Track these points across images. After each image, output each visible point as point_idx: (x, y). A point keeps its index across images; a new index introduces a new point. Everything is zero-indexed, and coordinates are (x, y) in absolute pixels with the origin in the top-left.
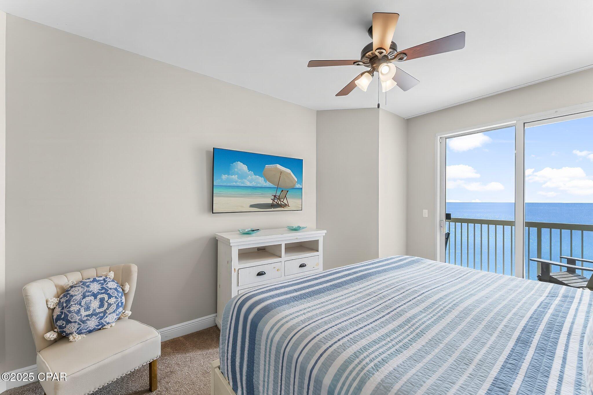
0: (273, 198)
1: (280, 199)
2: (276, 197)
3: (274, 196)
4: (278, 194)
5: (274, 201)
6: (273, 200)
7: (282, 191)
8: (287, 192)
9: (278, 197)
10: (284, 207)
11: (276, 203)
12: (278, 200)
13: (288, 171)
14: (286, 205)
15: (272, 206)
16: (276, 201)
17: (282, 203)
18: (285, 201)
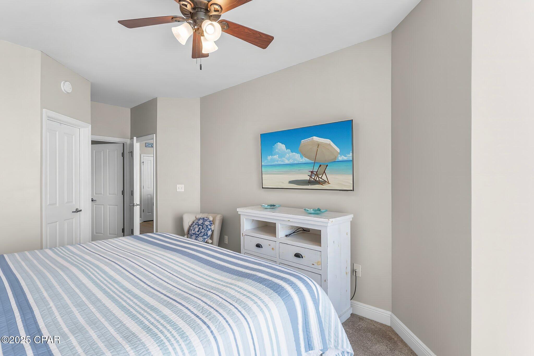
0: (310, 174)
1: (317, 174)
2: (313, 173)
3: (311, 172)
4: (315, 170)
5: (312, 178)
6: (311, 176)
7: (320, 166)
8: (327, 166)
9: (315, 173)
10: (324, 184)
11: (314, 179)
12: (316, 177)
13: (328, 141)
14: (324, 182)
15: (309, 182)
16: (313, 177)
17: (320, 179)
18: (324, 177)
